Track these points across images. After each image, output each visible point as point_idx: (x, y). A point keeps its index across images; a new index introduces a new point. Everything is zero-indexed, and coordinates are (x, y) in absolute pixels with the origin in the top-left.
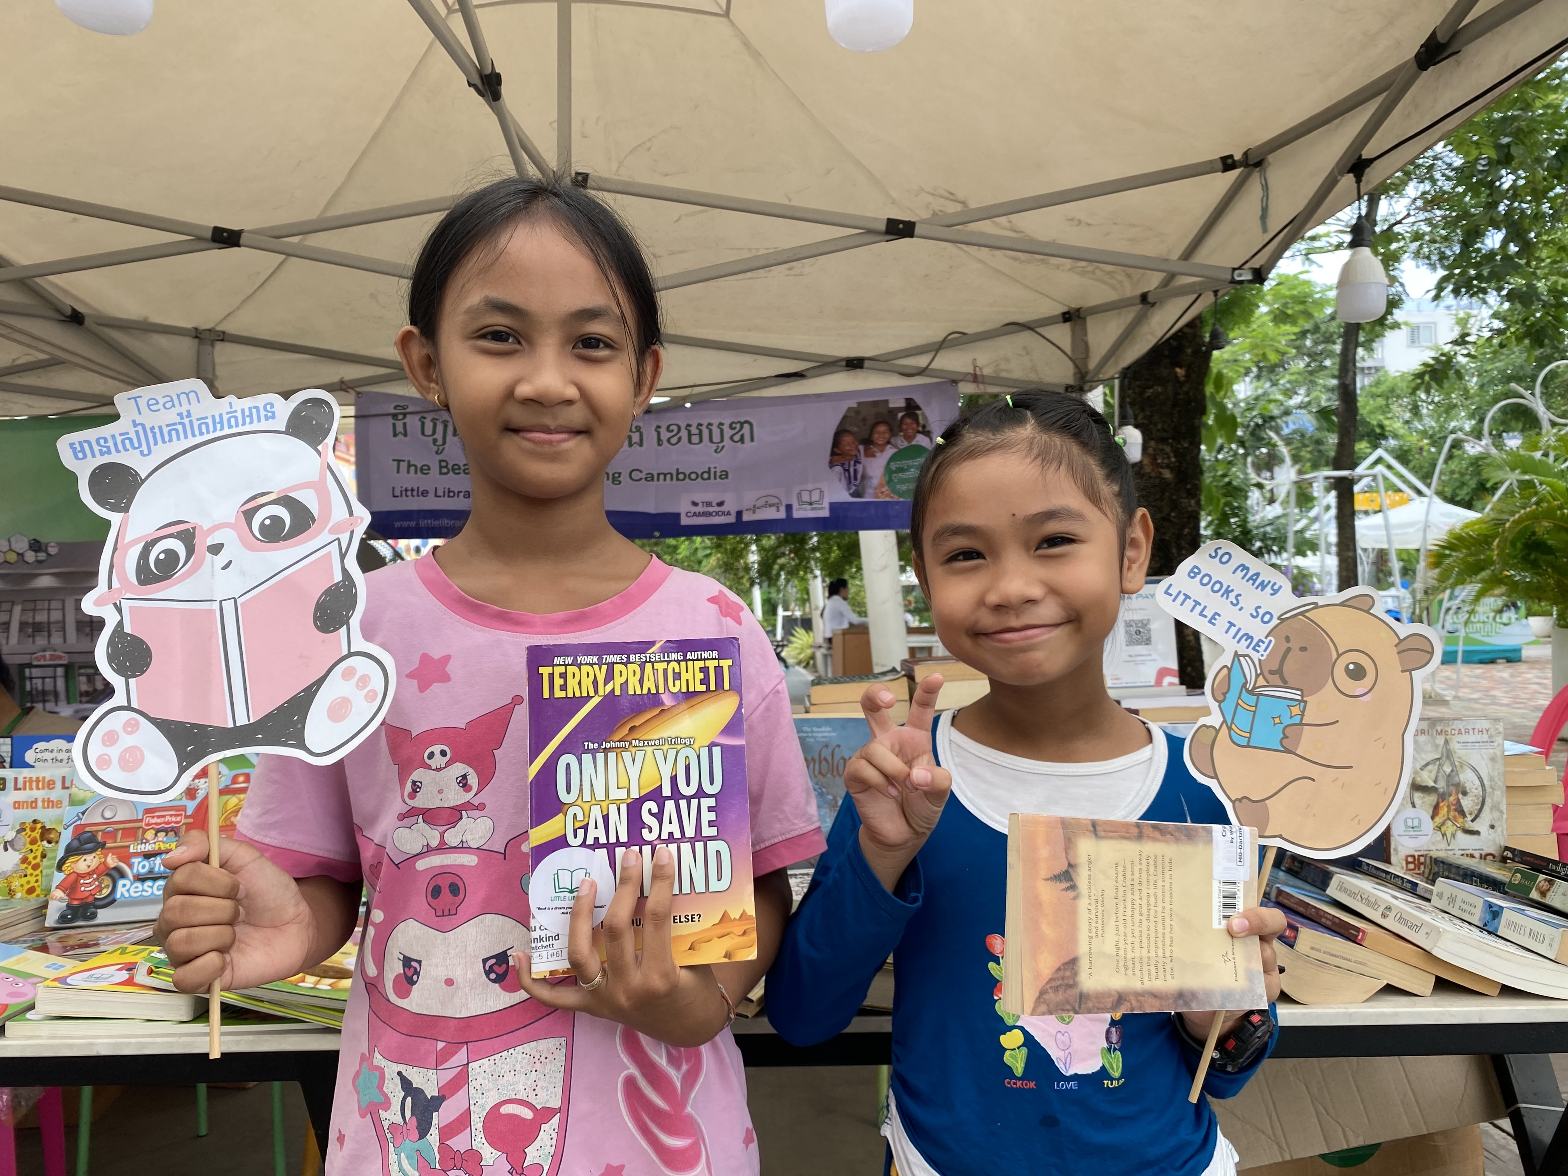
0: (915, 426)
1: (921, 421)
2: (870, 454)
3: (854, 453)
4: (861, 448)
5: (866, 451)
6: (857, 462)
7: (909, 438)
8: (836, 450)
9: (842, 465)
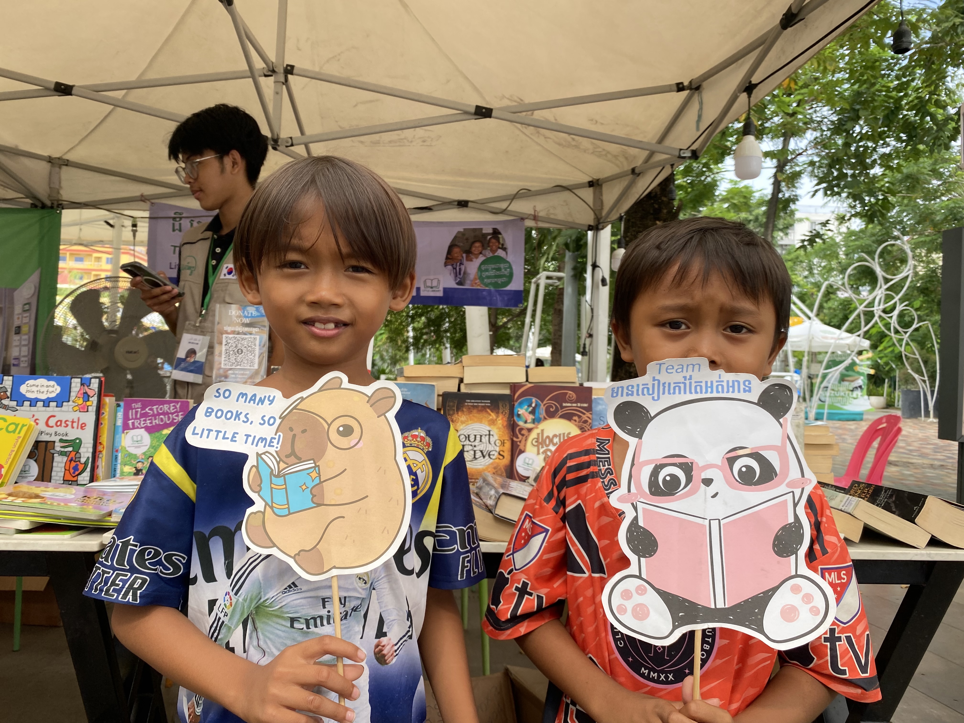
0: (497, 244)
1: (501, 241)
2: (469, 259)
4: (464, 255)
5: (467, 257)
6: (461, 265)
7: (493, 251)
8: (449, 256)
9: (452, 265)
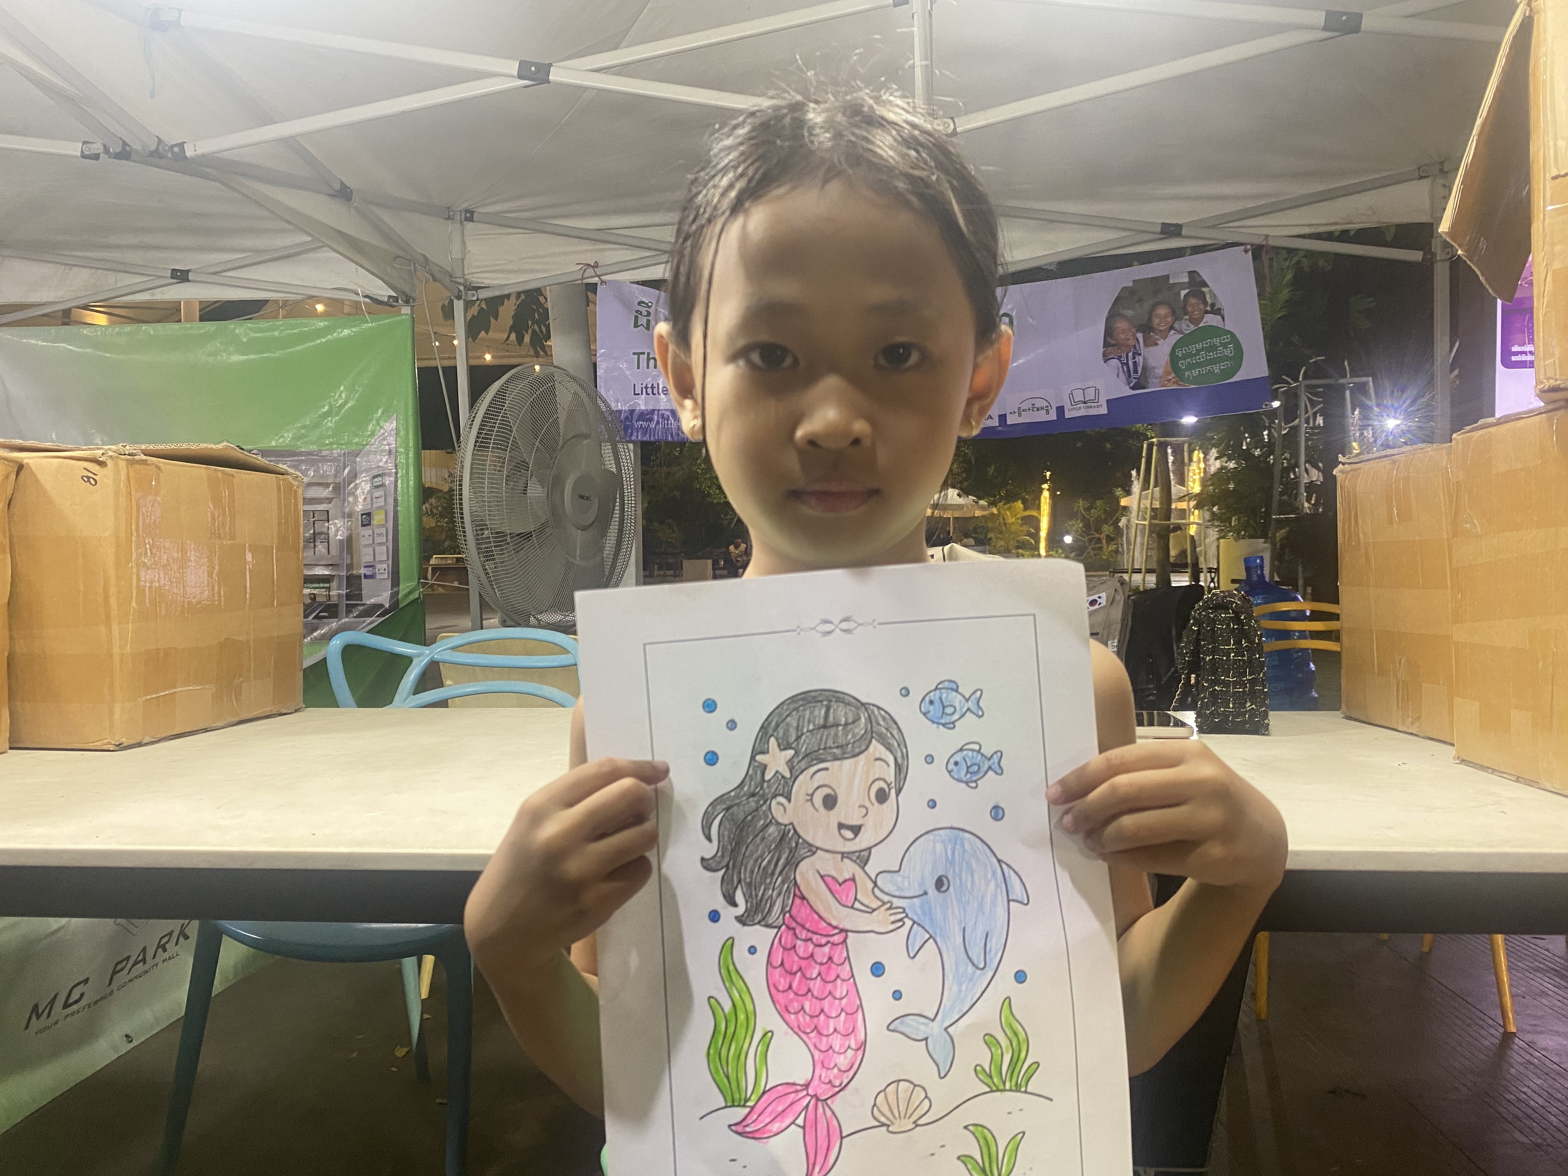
0: (1202, 306)
1: (1209, 301)
2: (1150, 343)
3: (1132, 342)
4: (1140, 336)
5: (1145, 339)
6: (1136, 354)
7: (1195, 321)
8: (1110, 340)
9: (1119, 358)
